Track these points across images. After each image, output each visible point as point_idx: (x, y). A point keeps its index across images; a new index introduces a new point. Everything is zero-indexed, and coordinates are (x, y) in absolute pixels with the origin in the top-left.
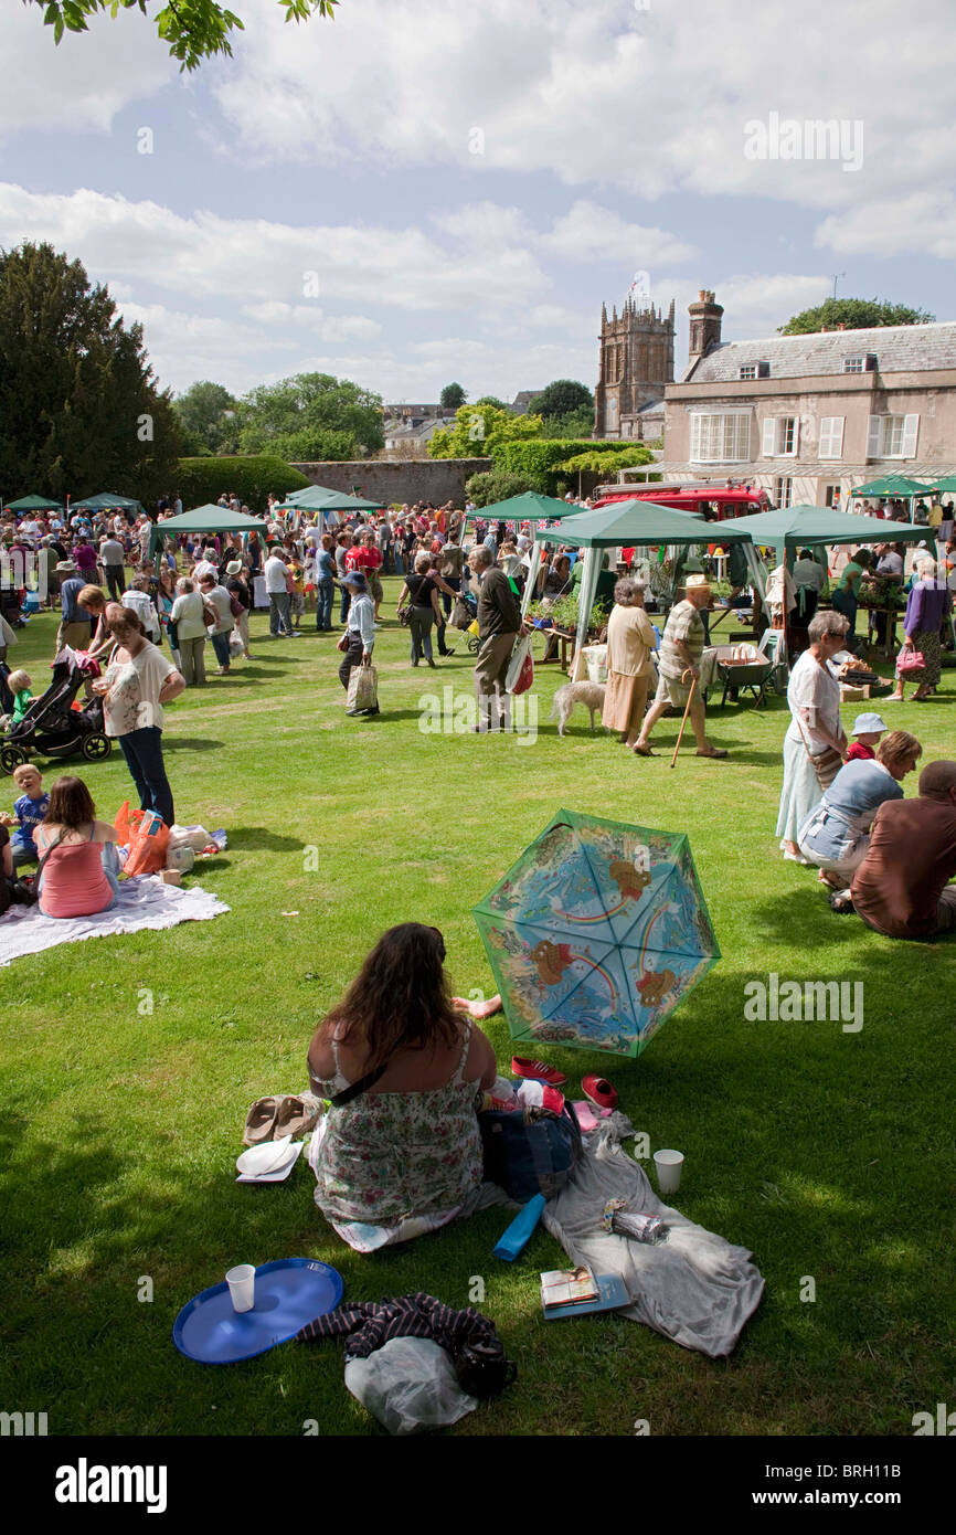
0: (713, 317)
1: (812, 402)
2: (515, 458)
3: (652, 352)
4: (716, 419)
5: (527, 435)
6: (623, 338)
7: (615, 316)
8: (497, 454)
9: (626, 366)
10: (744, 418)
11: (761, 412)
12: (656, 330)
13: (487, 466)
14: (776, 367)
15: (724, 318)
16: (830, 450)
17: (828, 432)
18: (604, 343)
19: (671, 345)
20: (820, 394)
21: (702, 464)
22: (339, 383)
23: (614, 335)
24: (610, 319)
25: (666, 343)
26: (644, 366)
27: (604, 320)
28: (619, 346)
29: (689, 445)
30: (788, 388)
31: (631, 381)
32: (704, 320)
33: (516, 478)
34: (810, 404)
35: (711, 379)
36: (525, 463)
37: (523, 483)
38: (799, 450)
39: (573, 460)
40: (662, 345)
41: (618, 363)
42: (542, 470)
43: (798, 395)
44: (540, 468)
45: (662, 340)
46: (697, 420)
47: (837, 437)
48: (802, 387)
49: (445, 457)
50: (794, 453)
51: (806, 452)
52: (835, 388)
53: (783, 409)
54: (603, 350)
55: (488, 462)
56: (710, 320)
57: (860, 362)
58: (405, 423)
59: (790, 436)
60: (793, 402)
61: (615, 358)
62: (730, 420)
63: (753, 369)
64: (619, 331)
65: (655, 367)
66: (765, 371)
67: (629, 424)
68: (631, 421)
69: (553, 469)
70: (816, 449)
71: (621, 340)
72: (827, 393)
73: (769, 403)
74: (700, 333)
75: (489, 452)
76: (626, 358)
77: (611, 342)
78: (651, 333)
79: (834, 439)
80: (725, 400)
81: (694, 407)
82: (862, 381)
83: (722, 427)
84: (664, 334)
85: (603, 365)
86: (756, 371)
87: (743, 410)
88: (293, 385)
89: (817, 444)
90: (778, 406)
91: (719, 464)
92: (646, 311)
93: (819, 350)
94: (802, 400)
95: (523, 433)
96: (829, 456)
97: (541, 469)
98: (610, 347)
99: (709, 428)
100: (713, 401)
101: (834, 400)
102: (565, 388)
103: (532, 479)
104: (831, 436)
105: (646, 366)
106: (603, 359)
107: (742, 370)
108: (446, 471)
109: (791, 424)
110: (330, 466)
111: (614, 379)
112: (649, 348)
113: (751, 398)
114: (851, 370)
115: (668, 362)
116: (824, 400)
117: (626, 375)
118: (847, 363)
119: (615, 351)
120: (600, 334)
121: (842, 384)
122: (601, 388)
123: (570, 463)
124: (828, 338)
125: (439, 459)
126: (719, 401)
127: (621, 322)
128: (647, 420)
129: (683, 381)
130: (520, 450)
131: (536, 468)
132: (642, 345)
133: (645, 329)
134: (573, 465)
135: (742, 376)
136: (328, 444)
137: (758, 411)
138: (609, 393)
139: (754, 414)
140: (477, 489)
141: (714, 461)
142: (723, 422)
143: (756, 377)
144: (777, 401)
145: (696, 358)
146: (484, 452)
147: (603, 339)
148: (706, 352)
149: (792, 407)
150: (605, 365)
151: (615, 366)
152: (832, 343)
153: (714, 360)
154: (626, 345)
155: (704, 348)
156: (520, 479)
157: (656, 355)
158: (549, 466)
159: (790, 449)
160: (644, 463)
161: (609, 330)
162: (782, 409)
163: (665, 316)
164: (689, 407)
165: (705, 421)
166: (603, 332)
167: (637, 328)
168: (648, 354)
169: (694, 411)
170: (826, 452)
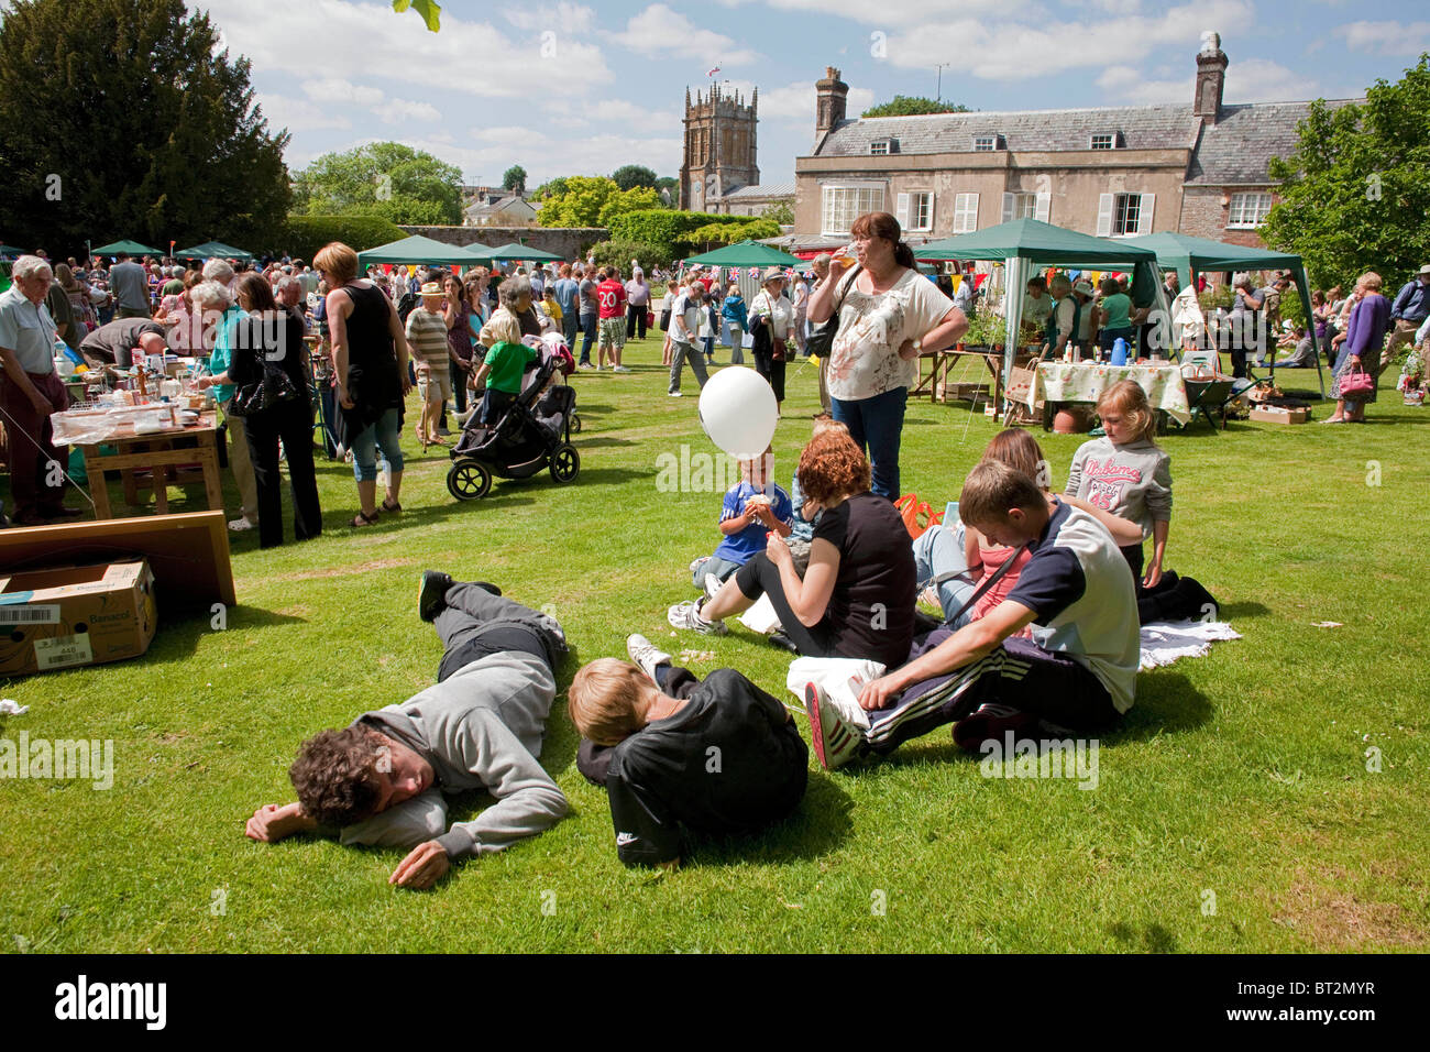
0: (839, 94)
1: (947, 179)
2: (637, 228)
3: (736, 137)
4: (851, 192)
5: (646, 206)
6: (708, 122)
7: (700, 101)
8: (614, 225)
9: (711, 151)
10: (878, 192)
11: (895, 187)
12: (740, 115)
13: (607, 236)
14: (906, 144)
15: (849, 96)
16: (966, 225)
17: (962, 208)
18: (688, 126)
19: (754, 131)
20: (955, 170)
21: (836, 237)
22: (415, 154)
23: (699, 119)
24: (694, 103)
25: (749, 129)
26: (728, 150)
27: (688, 104)
28: (703, 130)
29: (820, 219)
30: (922, 164)
31: (716, 164)
32: (832, 96)
33: (643, 246)
34: (945, 181)
35: (840, 153)
36: (648, 233)
37: (650, 253)
38: (934, 224)
39: (700, 231)
40: (746, 131)
41: (702, 147)
42: (667, 241)
43: (932, 171)
44: (664, 238)
45: (746, 125)
46: (830, 193)
47: (972, 212)
48: (937, 163)
49: (556, 226)
50: (929, 227)
51: (941, 227)
52: (970, 165)
53: (917, 185)
54: (687, 133)
55: (603, 232)
56: (837, 97)
57: (990, 142)
58: (482, 199)
59: (924, 211)
60: (927, 178)
61: (699, 142)
62: (864, 194)
63: (884, 145)
64: (704, 115)
65: (739, 152)
66: (895, 147)
67: (715, 207)
68: (717, 204)
69: (679, 239)
70: (951, 223)
71: (706, 124)
72: (962, 170)
73: (903, 178)
74: (828, 109)
75: (605, 222)
76: (711, 142)
77: (695, 125)
78: (735, 119)
79: (969, 214)
80: (858, 174)
81: (829, 180)
82: (997, 159)
83: (856, 201)
84: (747, 121)
85: (687, 148)
86: (888, 148)
87: (877, 185)
88: (365, 154)
89: (952, 219)
90: (912, 182)
92: (728, 98)
93: (947, 130)
94: (937, 176)
95: (638, 204)
96: (966, 230)
97: (665, 240)
98: (694, 131)
99: (843, 201)
100: (845, 174)
101: (968, 177)
102: (634, 173)
103: (658, 249)
104: (966, 212)
105: (731, 150)
106: (687, 142)
107: (873, 146)
108: (562, 240)
109: (925, 200)
110: (441, 230)
111: (699, 162)
112: (733, 133)
113: (884, 172)
114: (983, 147)
115: (751, 147)
116: (958, 176)
117: (711, 158)
118: (978, 142)
119: (699, 135)
120: (684, 118)
121: (977, 161)
122: (685, 171)
123: (697, 234)
124: (955, 119)
125: (551, 227)
126: (852, 175)
127: (706, 106)
128: (733, 203)
129: (812, 155)
130: (643, 220)
131: (660, 239)
132: (726, 130)
133: (729, 114)
134: (701, 236)
135: (874, 152)
136: (415, 214)
137: (891, 186)
138: (693, 176)
139: (888, 189)
140: (601, 257)
142: (857, 195)
143: (888, 153)
144: (912, 176)
145: (824, 133)
146: (599, 222)
147: (687, 122)
148: (834, 128)
149: (926, 183)
150: (689, 148)
151: (699, 148)
152: (959, 123)
153: (841, 136)
154: (711, 129)
155: (832, 124)
156: (647, 249)
157: (739, 140)
158: (675, 236)
159: (923, 224)
160: (774, 235)
161: (692, 114)
163: (748, 104)
164: (821, 180)
165: (839, 194)
166: (688, 115)
167: (722, 113)
168: (731, 138)
169: (827, 184)
170: (961, 227)
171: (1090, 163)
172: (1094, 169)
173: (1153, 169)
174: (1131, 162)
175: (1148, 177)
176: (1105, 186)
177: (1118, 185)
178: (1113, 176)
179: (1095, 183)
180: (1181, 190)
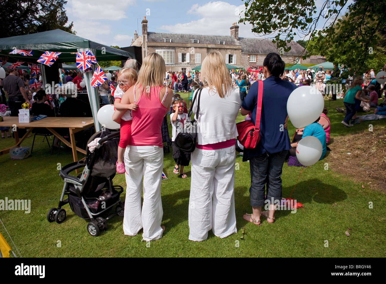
4: (164, 52)
14: (173, 40)
16: (198, 61)
30: (185, 46)
43: (187, 48)
48: (189, 45)
50: (187, 62)
51: (191, 61)
52: (198, 46)
59: (185, 58)
73: (179, 49)
74: (146, 28)
79: (199, 59)
80: (167, 47)
82: (204, 45)
83: (170, 54)
86: (170, 41)
87: (173, 50)
89: (194, 60)
90: (182, 50)
91: (169, 64)
94: (189, 49)
96: (198, 63)
101: (198, 49)
107: (166, 40)
109: (185, 55)
113: (174, 47)
118: (194, 41)
121: (200, 46)
126: (164, 47)
141: (168, 63)
142: (166, 53)
144: (182, 48)
149: (186, 50)
162: (183, 51)
164: (155, 48)
165: (160, 52)
169: (157, 49)
170: (197, 62)
171: (223, 47)
172: (224, 49)
173: (235, 49)
174: (231, 48)
175: (235, 51)
176: (226, 53)
177: (229, 52)
178: (228, 51)
179: (225, 52)
180: (241, 54)
